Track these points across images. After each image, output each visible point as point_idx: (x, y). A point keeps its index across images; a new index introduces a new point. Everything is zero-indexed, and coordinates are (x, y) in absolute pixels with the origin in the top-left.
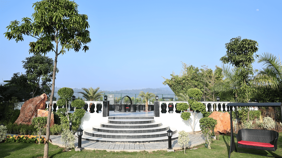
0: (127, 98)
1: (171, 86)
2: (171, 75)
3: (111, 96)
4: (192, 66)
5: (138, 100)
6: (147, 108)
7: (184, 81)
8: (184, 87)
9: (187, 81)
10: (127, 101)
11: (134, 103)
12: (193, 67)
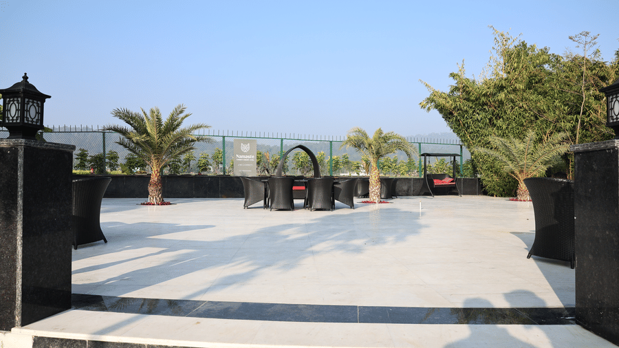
0: (303, 153)
1: (451, 113)
2: (453, 75)
3: (245, 148)
4: (524, 45)
5: (337, 162)
6: (375, 188)
7: (502, 96)
8: (498, 117)
9: (512, 96)
10: (302, 166)
11: (325, 172)
12: (528, 46)
